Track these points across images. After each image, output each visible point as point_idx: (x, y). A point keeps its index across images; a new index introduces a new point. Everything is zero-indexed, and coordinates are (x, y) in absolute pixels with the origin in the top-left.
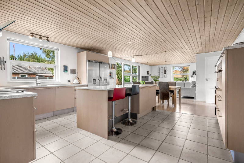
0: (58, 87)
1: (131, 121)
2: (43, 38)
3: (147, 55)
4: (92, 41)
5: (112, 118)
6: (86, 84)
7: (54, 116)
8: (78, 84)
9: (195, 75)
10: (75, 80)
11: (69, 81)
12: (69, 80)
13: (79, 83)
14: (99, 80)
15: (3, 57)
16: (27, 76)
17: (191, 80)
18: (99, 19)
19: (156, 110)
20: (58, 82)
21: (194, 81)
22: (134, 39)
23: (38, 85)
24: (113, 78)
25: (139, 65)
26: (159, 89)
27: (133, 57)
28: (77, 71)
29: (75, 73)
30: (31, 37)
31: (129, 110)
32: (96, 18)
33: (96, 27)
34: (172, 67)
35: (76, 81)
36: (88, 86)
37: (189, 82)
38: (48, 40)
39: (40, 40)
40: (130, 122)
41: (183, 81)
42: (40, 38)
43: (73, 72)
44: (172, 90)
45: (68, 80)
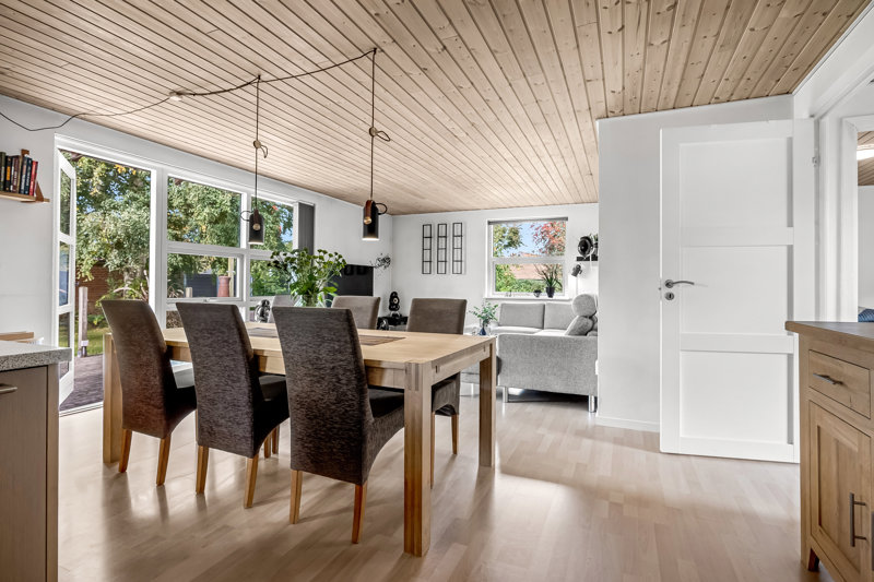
3: (252, 89)
9: (595, 258)
17: (574, 288)
21: (588, 298)
34: (489, 223)
37: (567, 297)
41: (538, 292)
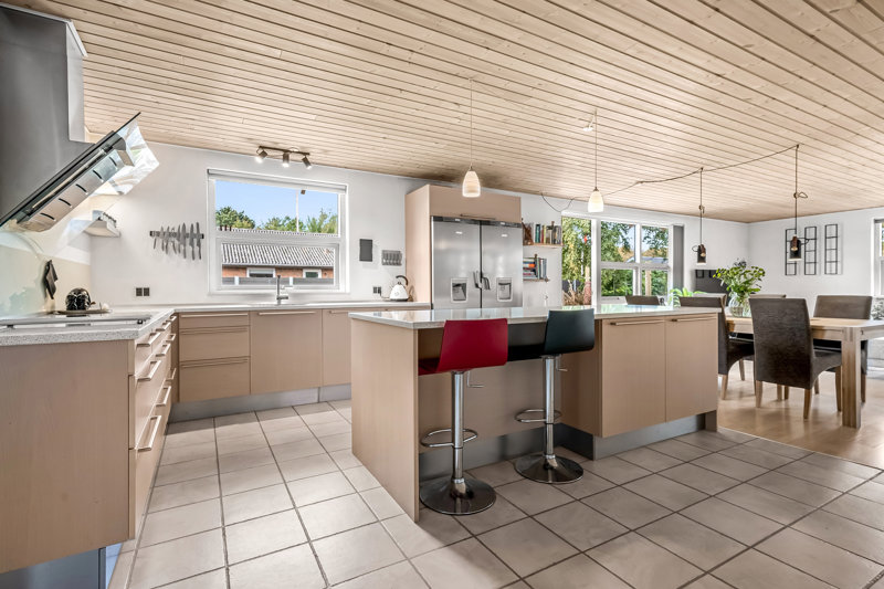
0: (330, 310)
1: (554, 463)
2: (291, 156)
3: (699, 175)
4: (442, 146)
5: (453, 441)
6: (429, 301)
7: (319, 402)
8: (406, 300)
10: (397, 287)
11: (378, 290)
12: (377, 285)
13: (411, 299)
14: (477, 286)
15: (198, 224)
16: (320, 276)
18: (415, 58)
19: (714, 429)
20: (344, 294)
22: (600, 112)
23: (283, 302)
24: (547, 280)
25: (679, 222)
26: (752, 332)
27: (596, 190)
28: (404, 257)
29: (399, 264)
30: (259, 160)
31: (545, 412)
32: (406, 55)
33: (423, 91)
34: (876, 221)
35: (398, 292)
36: (435, 307)
38: (306, 162)
39: (286, 165)
40: (552, 468)
42: (286, 158)
43: (393, 258)
44: (827, 337)
45: (375, 289)
